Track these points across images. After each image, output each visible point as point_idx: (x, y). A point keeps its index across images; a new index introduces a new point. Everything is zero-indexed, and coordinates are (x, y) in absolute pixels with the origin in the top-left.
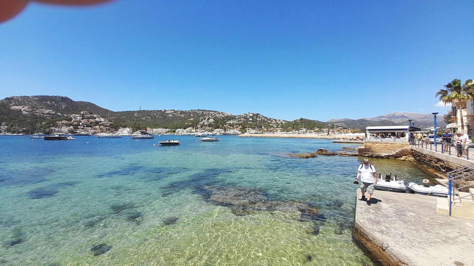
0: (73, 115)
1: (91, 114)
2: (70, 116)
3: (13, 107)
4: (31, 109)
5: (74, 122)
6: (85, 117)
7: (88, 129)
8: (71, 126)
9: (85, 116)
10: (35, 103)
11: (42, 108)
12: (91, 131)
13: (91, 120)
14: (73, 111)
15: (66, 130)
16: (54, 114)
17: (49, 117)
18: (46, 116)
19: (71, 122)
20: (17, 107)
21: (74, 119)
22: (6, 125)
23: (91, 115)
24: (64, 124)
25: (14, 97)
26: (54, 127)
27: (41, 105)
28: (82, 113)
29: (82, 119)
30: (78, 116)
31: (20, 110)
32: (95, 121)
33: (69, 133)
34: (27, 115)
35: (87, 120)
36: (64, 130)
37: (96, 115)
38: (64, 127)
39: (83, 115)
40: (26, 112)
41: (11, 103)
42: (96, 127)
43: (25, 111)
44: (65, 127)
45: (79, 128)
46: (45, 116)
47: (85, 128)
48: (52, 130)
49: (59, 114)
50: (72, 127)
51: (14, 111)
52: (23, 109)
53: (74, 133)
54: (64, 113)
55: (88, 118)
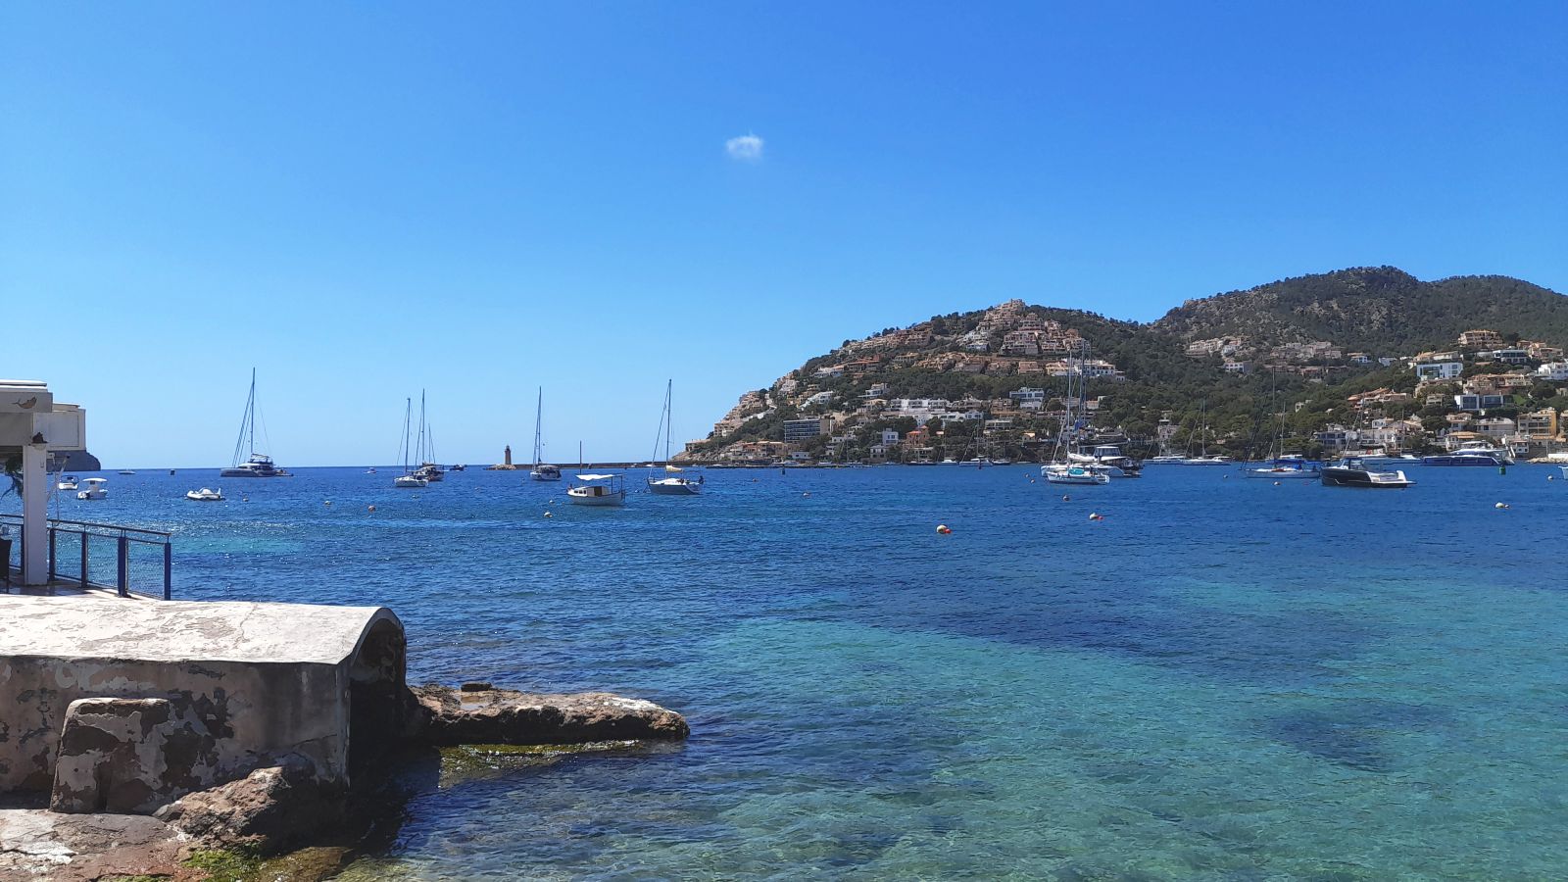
0: (1418, 358)
1: (1513, 339)
2: (1407, 361)
3: (1193, 348)
4: (1252, 349)
5: (1425, 393)
6: (1482, 360)
7: (1495, 427)
8: (1414, 417)
9: (1481, 354)
10: (1265, 317)
11: (1292, 339)
12: (1511, 437)
13: (1513, 378)
14: (1418, 337)
15: (1389, 437)
16: (1337, 362)
17: (1318, 375)
18: (1308, 375)
19: (1412, 392)
20: (1204, 346)
21: (1424, 378)
22: (1175, 421)
23: (1511, 349)
24: (1379, 405)
25: (1196, 303)
26: (1340, 422)
27: (1286, 326)
28: (1463, 340)
29: (1467, 375)
30: (1445, 361)
31: (1217, 355)
32: (1537, 380)
33: (1404, 452)
34: (1240, 376)
35: (1490, 376)
36: (1382, 437)
37: (1537, 345)
38: (1380, 421)
39: (1469, 352)
40: (1237, 360)
41: (1186, 329)
42: (1538, 414)
43: (1232, 359)
44: (1384, 421)
45: (1449, 424)
46: (1303, 371)
47: (1483, 422)
48: (1332, 435)
49: (1358, 356)
50: (1415, 421)
51: (1197, 361)
52: (1226, 349)
53: (1428, 449)
54: (1379, 350)
55: (1497, 367)
